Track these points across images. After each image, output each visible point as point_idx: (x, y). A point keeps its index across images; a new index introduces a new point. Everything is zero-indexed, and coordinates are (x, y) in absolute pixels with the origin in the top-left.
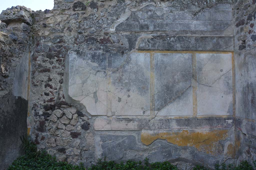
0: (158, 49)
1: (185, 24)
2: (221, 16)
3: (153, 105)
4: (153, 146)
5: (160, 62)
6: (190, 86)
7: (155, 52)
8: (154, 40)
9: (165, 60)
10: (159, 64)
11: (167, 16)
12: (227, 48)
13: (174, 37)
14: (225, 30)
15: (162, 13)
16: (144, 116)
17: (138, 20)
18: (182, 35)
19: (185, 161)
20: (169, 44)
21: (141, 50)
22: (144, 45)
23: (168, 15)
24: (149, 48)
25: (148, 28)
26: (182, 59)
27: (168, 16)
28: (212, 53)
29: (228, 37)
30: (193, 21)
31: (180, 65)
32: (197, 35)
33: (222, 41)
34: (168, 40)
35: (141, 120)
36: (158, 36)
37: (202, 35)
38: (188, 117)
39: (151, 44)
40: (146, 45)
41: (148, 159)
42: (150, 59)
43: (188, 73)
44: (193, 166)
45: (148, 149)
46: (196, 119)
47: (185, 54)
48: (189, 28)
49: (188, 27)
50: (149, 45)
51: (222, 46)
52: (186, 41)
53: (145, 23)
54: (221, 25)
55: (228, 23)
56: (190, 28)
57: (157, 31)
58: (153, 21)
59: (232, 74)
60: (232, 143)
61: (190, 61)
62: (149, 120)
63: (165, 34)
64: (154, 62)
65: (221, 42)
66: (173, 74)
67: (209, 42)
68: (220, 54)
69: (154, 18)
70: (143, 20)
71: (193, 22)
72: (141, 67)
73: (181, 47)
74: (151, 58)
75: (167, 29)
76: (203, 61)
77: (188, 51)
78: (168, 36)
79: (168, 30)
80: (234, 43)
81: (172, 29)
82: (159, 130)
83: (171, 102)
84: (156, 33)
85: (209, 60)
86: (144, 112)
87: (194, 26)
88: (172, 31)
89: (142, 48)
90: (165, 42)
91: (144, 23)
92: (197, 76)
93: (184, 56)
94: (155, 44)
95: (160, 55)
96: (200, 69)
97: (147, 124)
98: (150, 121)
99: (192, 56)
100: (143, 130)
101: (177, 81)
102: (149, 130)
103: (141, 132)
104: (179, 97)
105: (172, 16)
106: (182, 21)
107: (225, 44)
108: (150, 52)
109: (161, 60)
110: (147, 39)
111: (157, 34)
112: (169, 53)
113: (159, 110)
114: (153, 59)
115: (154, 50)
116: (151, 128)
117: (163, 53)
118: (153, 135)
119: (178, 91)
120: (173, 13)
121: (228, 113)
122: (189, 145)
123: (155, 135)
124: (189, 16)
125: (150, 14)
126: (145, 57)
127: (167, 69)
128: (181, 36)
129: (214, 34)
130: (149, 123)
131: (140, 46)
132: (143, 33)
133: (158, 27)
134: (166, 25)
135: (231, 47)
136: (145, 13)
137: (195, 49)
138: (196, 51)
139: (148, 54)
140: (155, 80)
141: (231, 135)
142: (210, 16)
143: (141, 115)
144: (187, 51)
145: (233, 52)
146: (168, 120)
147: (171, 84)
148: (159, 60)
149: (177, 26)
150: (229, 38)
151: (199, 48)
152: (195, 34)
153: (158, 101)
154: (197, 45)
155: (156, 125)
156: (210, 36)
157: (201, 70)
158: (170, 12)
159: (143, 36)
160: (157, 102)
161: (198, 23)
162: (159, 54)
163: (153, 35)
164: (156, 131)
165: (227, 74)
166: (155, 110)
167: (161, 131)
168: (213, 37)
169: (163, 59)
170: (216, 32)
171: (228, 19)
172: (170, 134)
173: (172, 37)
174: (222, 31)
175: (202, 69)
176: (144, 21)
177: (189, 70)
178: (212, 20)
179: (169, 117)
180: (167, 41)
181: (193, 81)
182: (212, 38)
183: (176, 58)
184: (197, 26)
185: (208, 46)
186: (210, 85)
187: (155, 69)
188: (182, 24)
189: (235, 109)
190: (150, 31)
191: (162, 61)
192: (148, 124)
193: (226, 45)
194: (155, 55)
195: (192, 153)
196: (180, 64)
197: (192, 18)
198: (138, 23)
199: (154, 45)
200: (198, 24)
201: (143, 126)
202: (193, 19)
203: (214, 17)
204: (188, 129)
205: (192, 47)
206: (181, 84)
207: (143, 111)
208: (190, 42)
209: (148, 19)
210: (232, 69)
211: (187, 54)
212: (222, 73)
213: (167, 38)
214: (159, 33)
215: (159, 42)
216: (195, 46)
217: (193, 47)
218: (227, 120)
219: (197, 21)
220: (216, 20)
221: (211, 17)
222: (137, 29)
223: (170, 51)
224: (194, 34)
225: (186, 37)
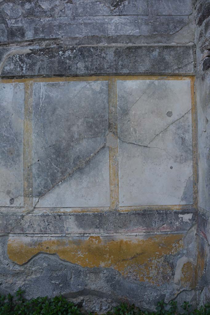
0: (39, 74)
1: (96, 23)
2: (168, 6)
3: (29, 187)
4: (32, 266)
5: (43, 100)
6: (103, 147)
7: (34, 82)
8: (32, 57)
9: (54, 95)
10: (41, 104)
11: (61, 11)
12: (179, 68)
13: (72, 49)
14: (177, 33)
15: (52, 5)
16: (13, 207)
17: (5, 20)
18: (90, 45)
19: (99, 294)
20: (61, 63)
21: (8, 78)
22: (12, 67)
23: (63, 8)
24: (23, 73)
25: (23, 35)
26: (89, 93)
27: (63, 11)
28: (151, 79)
29: (183, 46)
30: (112, 17)
31: (83, 104)
32: (119, 45)
33: (170, 55)
34: (61, 55)
35: (7, 215)
36: (41, 50)
37: (130, 45)
38: (100, 209)
39: (26, 65)
40: (16, 68)
41: (24, 292)
42: (25, 95)
43: (99, 120)
44: (114, 305)
45: (23, 272)
46: (116, 213)
47: (93, 83)
48: (103, 31)
49: (101, 29)
50: (22, 67)
51: (169, 65)
52: (97, 57)
53: (18, 25)
54: (168, 25)
55: (183, 19)
56: (107, 32)
57: (40, 39)
58: (33, 21)
59: (191, 121)
60: (191, 260)
61: (104, 96)
62: (23, 216)
63: (55, 46)
64: (32, 100)
65: (169, 57)
66: (69, 123)
67: (143, 57)
68: (166, 81)
69: (35, 15)
70: (14, 20)
71: (112, 19)
72: (7, 110)
73: (87, 68)
74: (26, 92)
75: (59, 35)
76: (131, 95)
77: (102, 76)
78: (62, 48)
79: (62, 37)
80: (195, 60)
81: (69, 35)
82: (42, 235)
83: (63, 180)
84: (39, 43)
85: (144, 93)
86: (12, 200)
87: (113, 27)
88: (70, 38)
89: (8, 72)
90: (53, 59)
91: (16, 25)
92: (119, 126)
93: (93, 87)
94: (34, 64)
95: (44, 86)
96: (125, 112)
97: (17, 223)
98: (24, 218)
99: (108, 85)
100: (10, 235)
101: (76, 136)
102: (22, 235)
103: (8, 238)
104: (80, 170)
105: (71, 9)
106: (89, 19)
107: (176, 61)
108: (25, 81)
109: (46, 95)
110: (18, 56)
111: (39, 45)
112: (61, 82)
113: (41, 195)
114: (31, 95)
115: (32, 77)
116: (25, 231)
117: (50, 83)
118: (31, 246)
119: (78, 157)
120: (72, 3)
121: (182, 200)
122: (102, 265)
123: (34, 245)
124: (105, 9)
125: (29, 7)
126: (16, 90)
127: (57, 114)
128: (87, 47)
129: (155, 43)
130: (21, 222)
131: (5, 70)
132: (14, 44)
133: (43, 32)
134: (59, 27)
135: (189, 67)
136: (19, 7)
137: (114, 72)
138: (117, 74)
139: (21, 85)
140: (33, 136)
141: (188, 243)
142: (148, 7)
143: (7, 206)
144: (98, 76)
145: (192, 76)
146: (60, 216)
147: (64, 144)
148: (41, 97)
149: (79, 28)
150: (185, 48)
151: (122, 68)
152: (116, 42)
153: (38, 178)
154: (119, 64)
155: (35, 226)
156: (146, 45)
157: (127, 114)
158: (67, 3)
159: (14, 51)
160: (36, 180)
161: (123, 20)
162: (42, 83)
163: (32, 48)
164: (37, 238)
165: (181, 120)
166: (32, 197)
167: (45, 238)
168: (151, 47)
169: (50, 94)
170: (159, 38)
171: (183, 12)
172: (63, 244)
173: (67, 50)
174: (171, 35)
175: (129, 110)
176: (16, 22)
177: (102, 114)
178: (151, 16)
179: (62, 210)
180: (58, 58)
181: (110, 136)
182: (150, 49)
183: (75, 90)
184: (120, 27)
185: (142, 65)
186: (146, 143)
187: (33, 113)
188: (90, 24)
189: (196, 192)
190: (27, 41)
191: (48, 97)
192: (19, 224)
193: (179, 63)
194: (34, 87)
195: (110, 280)
196: (85, 102)
197: (110, 13)
198: (5, 27)
199: (31, 67)
200: (121, 23)
201: (10, 227)
202: (112, 13)
203: (154, 8)
204: (101, 233)
205: (108, 68)
206: (84, 143)
207: (9, 199)
208: (104, 58)
209: (25, 17)
210: (191, 111)
211: (99, 82)
212: (170, 119)
213: (58, 52)
214: (44, 44)
215: (43, 61)
216: (115, 65)
217: (110, 67)
218: (180, 216)
219: (120, 18)
220: (159, 14)
221: (149, 10)
222: (3, 38)
223: (64, 78)
224: (114, 42)
225: (96, 49)
